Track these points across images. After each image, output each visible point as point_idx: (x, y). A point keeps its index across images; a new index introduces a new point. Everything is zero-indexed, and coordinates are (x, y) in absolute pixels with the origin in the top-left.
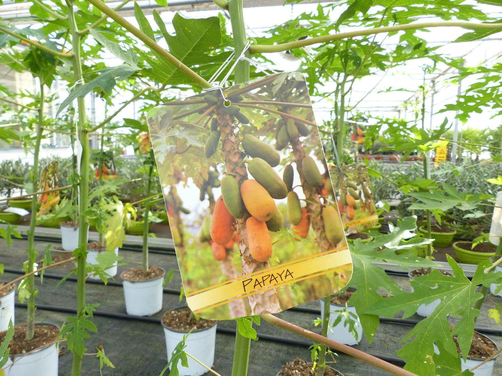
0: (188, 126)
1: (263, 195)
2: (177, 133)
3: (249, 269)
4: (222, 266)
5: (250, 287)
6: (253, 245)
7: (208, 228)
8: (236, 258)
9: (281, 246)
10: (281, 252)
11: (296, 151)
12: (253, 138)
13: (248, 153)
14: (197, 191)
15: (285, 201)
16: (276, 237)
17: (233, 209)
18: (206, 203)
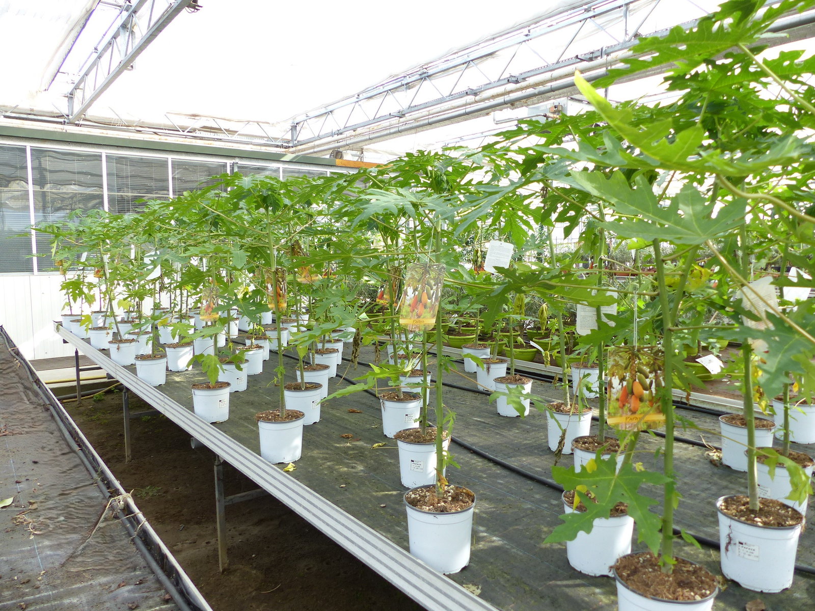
0: (621, 357)
1: (640, 388)
2: (616, 358)
3: (629, 413)
4: (620, 410)
5: (628, 420)
6: (633, 405)
7: (619, 395)
8: (626, 408)
9: (642, 407)
10: (642, 410)
11: (656, 375)
12: (642, 367)
13: (639, 371)
14: (619, 381)
15: (647, 392)
16: (641, 404)
17: (629, 391)
18: (620, 386)
